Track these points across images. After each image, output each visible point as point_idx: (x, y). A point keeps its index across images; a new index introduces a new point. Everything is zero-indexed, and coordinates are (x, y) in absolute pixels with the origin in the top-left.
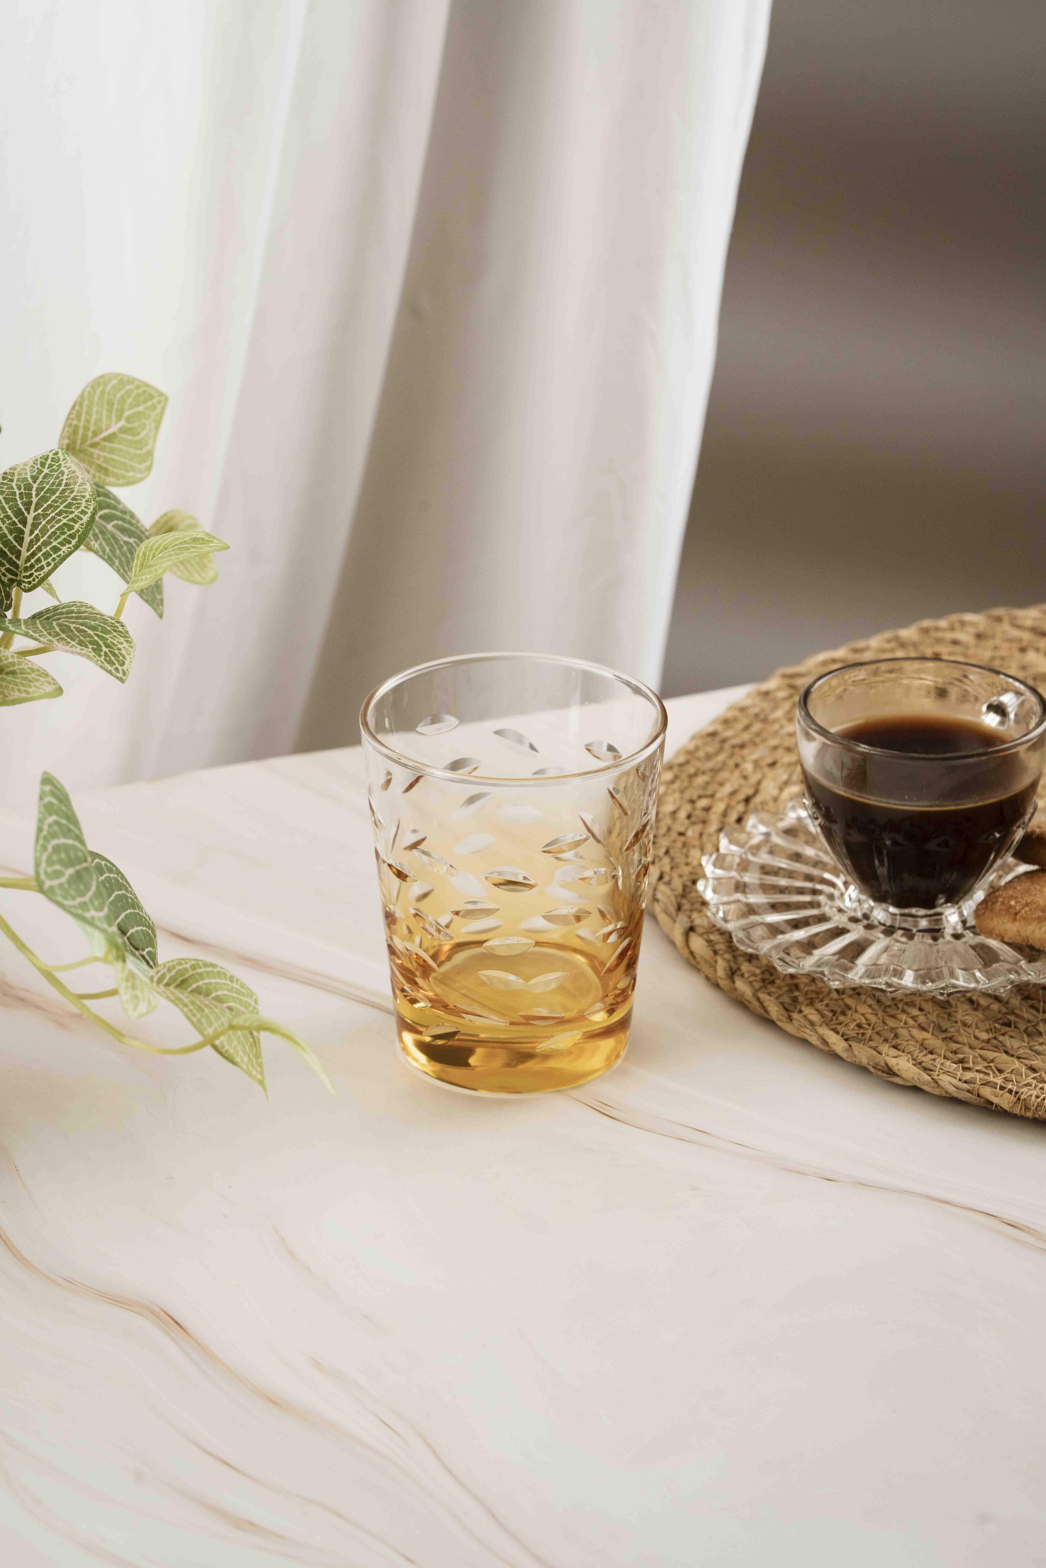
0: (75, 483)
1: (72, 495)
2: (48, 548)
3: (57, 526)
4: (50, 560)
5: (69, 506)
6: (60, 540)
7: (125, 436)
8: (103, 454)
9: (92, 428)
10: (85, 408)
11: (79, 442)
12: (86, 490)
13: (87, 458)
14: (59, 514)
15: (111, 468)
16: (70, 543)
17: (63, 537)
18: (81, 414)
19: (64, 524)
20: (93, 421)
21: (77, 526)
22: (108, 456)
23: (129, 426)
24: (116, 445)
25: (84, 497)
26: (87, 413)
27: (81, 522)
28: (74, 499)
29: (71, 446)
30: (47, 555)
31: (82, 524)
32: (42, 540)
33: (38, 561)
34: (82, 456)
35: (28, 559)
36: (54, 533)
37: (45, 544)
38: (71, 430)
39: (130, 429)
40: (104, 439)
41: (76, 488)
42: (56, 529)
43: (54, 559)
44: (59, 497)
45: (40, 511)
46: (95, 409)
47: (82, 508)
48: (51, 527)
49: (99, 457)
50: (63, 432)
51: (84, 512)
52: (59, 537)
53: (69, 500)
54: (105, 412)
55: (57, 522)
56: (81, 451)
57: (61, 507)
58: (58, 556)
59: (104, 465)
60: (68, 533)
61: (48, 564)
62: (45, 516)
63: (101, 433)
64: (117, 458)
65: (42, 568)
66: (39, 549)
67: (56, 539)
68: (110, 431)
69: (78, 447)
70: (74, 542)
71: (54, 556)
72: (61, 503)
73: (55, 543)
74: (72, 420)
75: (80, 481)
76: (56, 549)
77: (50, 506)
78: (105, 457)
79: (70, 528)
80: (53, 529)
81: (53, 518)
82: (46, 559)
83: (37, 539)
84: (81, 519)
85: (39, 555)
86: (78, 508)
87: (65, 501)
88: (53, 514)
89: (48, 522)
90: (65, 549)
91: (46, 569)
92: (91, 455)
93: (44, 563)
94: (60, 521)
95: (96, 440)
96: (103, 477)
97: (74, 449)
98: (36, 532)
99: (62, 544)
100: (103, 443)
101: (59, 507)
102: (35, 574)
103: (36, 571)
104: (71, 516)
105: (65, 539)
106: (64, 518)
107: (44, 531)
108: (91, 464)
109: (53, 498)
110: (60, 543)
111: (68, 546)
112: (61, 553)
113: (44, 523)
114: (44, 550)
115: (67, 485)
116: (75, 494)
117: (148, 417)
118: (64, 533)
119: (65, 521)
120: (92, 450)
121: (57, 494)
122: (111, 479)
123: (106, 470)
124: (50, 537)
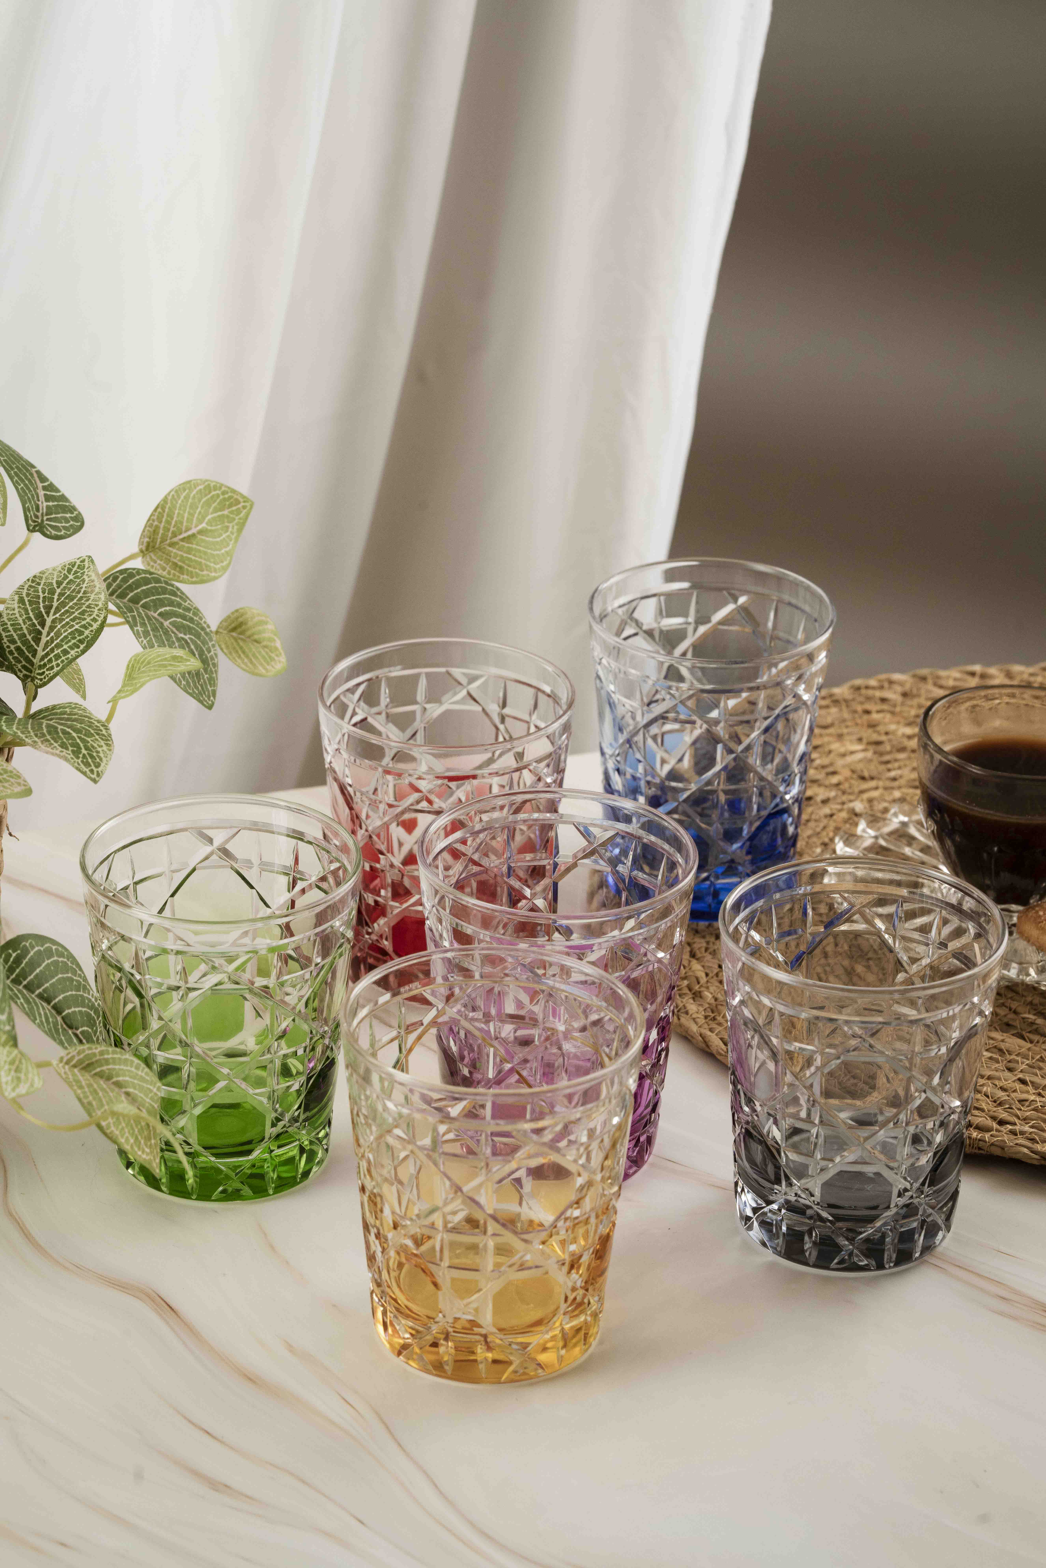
0: (92, 592)
1: (87, 603)
2: (59, 651)
3: (70, 631)
4: (59, 661)
5: (83, 613)
6: (70, 644)
7: (204, 538)
8: (180, 553)
9: (172, 529)
10: (167, 510)
11: (159, 540)
12: (100, 598)
13: (165, 556)
14: (73, 620)
15: (186, 567)
16: (78, 647)
17: (73, 641)
18: (163, 516)
19: (76, 630)
20: (173, 523)
21: (87, 632)
22: (185, 555)
23: (209, 528)
24: (194, 546)
25: (97, 605)
26: (168, 516)
27: (91, 629)
28: (89, 607)
29: (151, 544)
30: (57, 657)
31: (92, 631)
32: (55, 642)
33: (50, 661)
34: (160, 553)
35: (42, 659)
36: (66, 637)
37: (58, 646)
38: (151, 530)
39: (211, 531)
40: (183, 540)
41: (92, 596)
42: (69, 634)
43: (63, 661)
44: (76, 604)
45: (57, 615)
46: (177, 511)
47: (94, 615)
48: (65, 632)
49: (176, 555)
50: (144, 531)
51: (95, 620)
52: (70, 641)
53: (84, 608)
54: (186, 515)
55: (70, 628)
56: (160, 549)
57: (76, 614)
58: (67, 659)
59: (180, 563)
60: (78, 638)
61: (58, 665)
62: (61, 620)
63: (181, 534)
64: (193, 558)
65: (52, 668)
66: (52, 650)
67: (67, 643)
68: (190, 533)
69: (157, 546)
70: (82, 647)
71: (63, 658)
72: (77, 610)
73: (65, 647)
74: (153, 521)
75: (97, 590)
76: (65, 652)
77: (67, 611)
78: (182, 556)
79: (81, 633)
80: (66, 634)
81: (68, 623)
82: (56, 660)
83: (52, 640)
84: (92, 626)
85: (52, 655)
86: (90, 615)
87: (79, 608)
88: (67, 620)
89: (63, 627)
90: (73, 653)
91: (56, 669)
92: (169, 554)
93: (54, 663)
94: (73, 626)
95: (175, 540)
96: (177, 574)
97: (153, 547)
98: (52, 634)
99: (71, 648)
100: (181, 543)
101: (74, 613)
102: (47, 673)
103: (47, 670)
104: (84, 622)
105: (74, 644)
106: (77, 624)
107: (58, 634)
108: (168, 561)
109: (71, 604)
110: (69, 647)
111: (76, 650)
112: (69, 656)
113: (59, 627)
114: (56, 652)
115: (85, 593)
116: (90, 602)
117: (231, 520)
118: (74, 638)
119: (77, 627)
120: (170, 549)
121: (75, 601)
122: (185, 577)
123: (181, 568)
124: (62, 640)
